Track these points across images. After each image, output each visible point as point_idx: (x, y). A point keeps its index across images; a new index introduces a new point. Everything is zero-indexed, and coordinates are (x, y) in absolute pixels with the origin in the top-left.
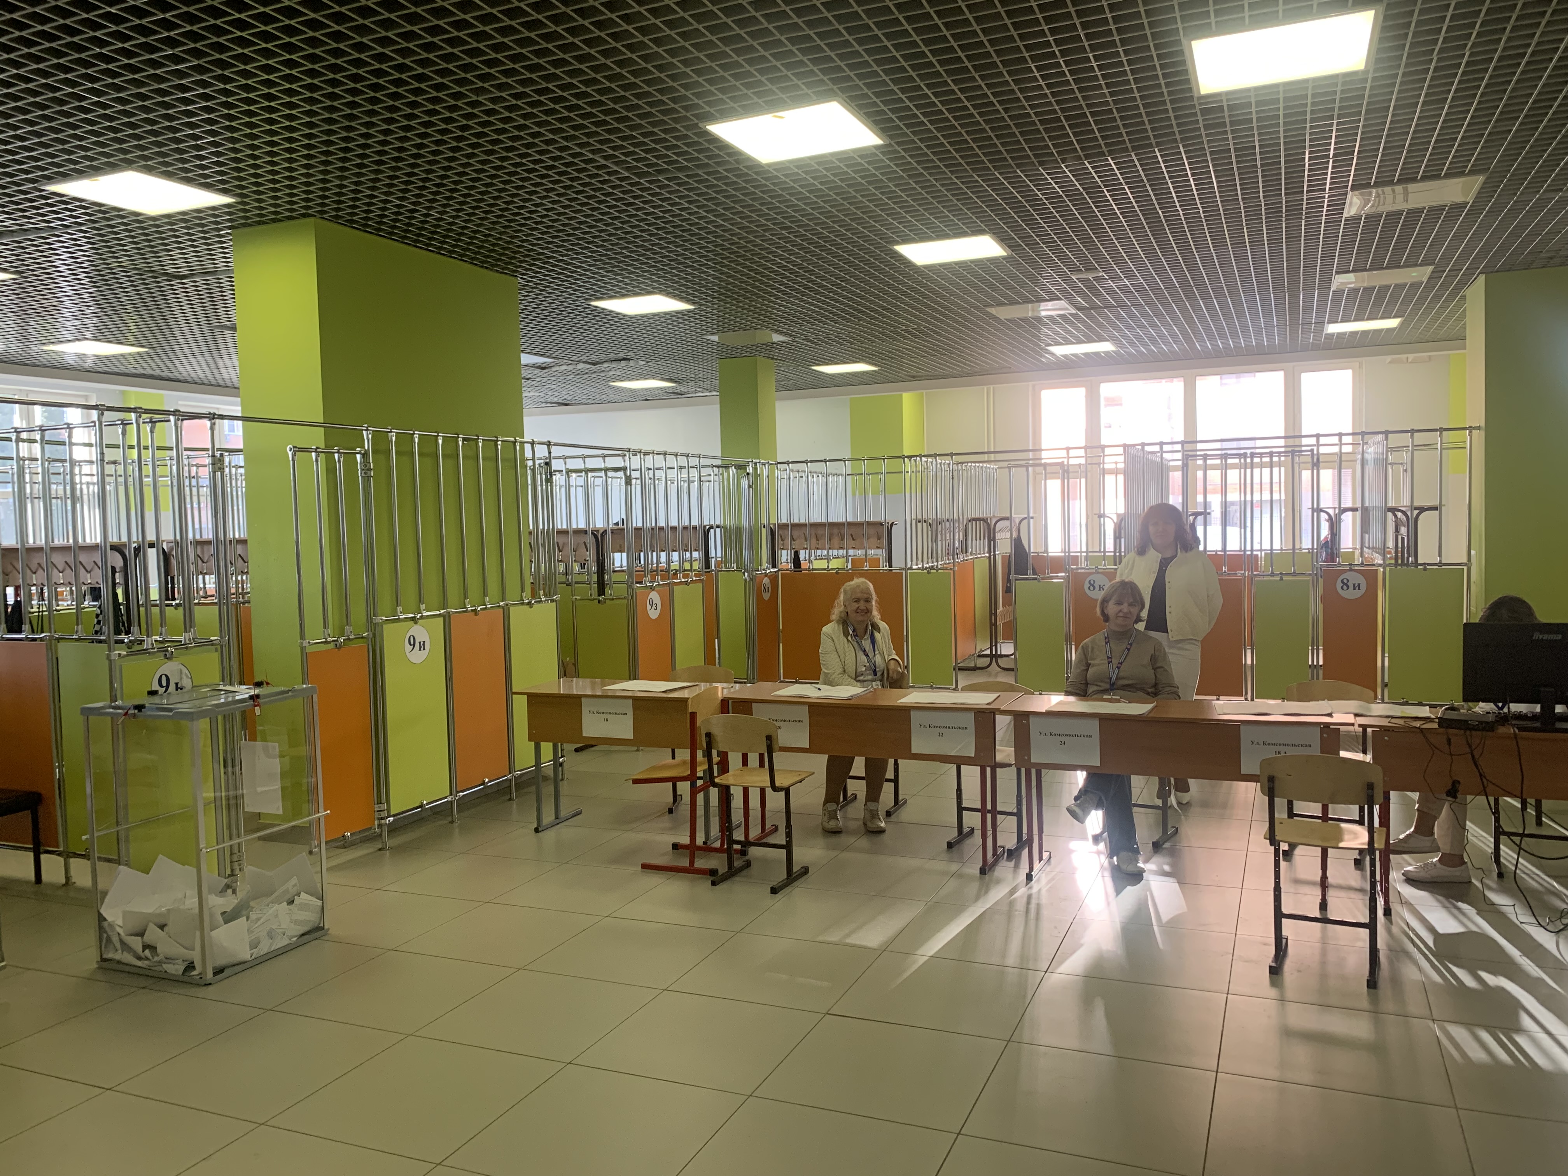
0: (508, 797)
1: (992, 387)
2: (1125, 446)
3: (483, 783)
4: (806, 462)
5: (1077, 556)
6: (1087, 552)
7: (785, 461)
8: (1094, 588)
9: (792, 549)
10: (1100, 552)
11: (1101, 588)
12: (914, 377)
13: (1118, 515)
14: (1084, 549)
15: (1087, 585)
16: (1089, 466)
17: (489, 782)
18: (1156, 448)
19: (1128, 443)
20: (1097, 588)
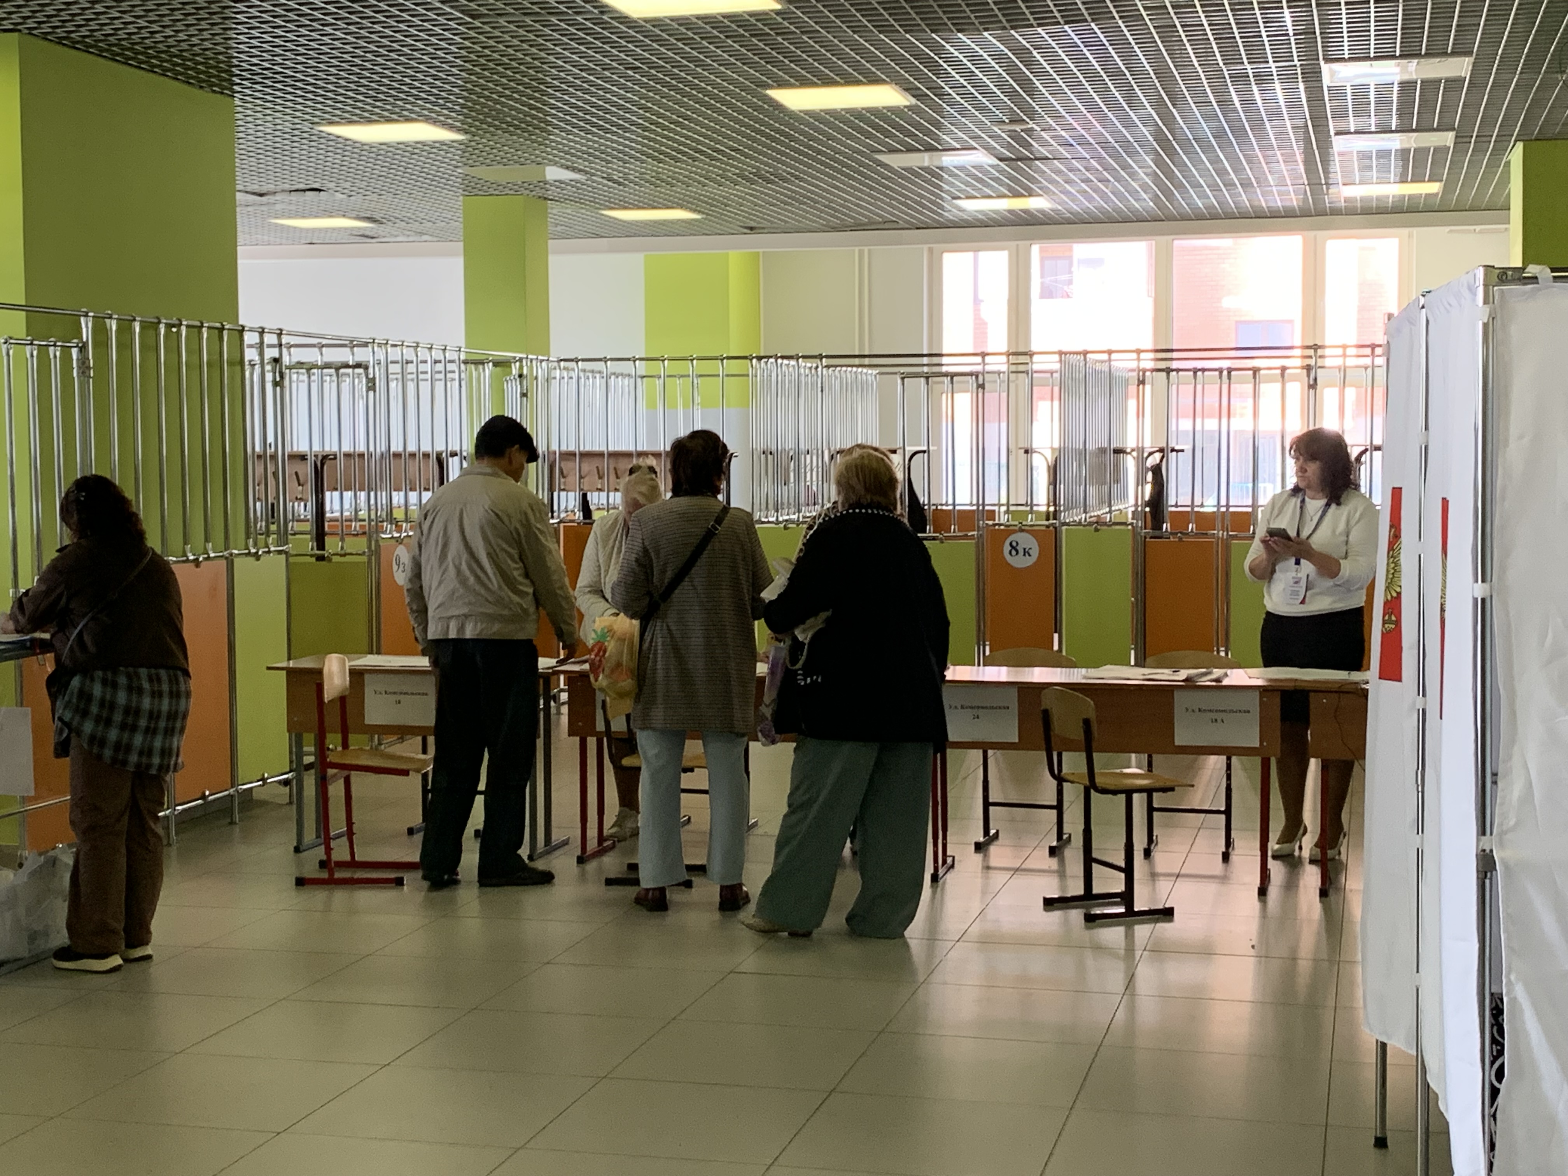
0: (229, 820)
1: (866, 249)
2: (1061, 353)
3: (204, 797)
4: (605, 360)
5: (994, 511)
6: (1008, 505)
7: (573, 357)
8: (1017, 553)
9: (581, 490)
10: (1026, 505)
11: (1026, 553)
12: (751, 229)
13: (1053, 449)
14: (1004, 501)
15: (1007, 548)
16: (1012, 376)
17: (211, 795)
18: (1105, 357)
19: (1065, 349)
20: (1021, 552)
